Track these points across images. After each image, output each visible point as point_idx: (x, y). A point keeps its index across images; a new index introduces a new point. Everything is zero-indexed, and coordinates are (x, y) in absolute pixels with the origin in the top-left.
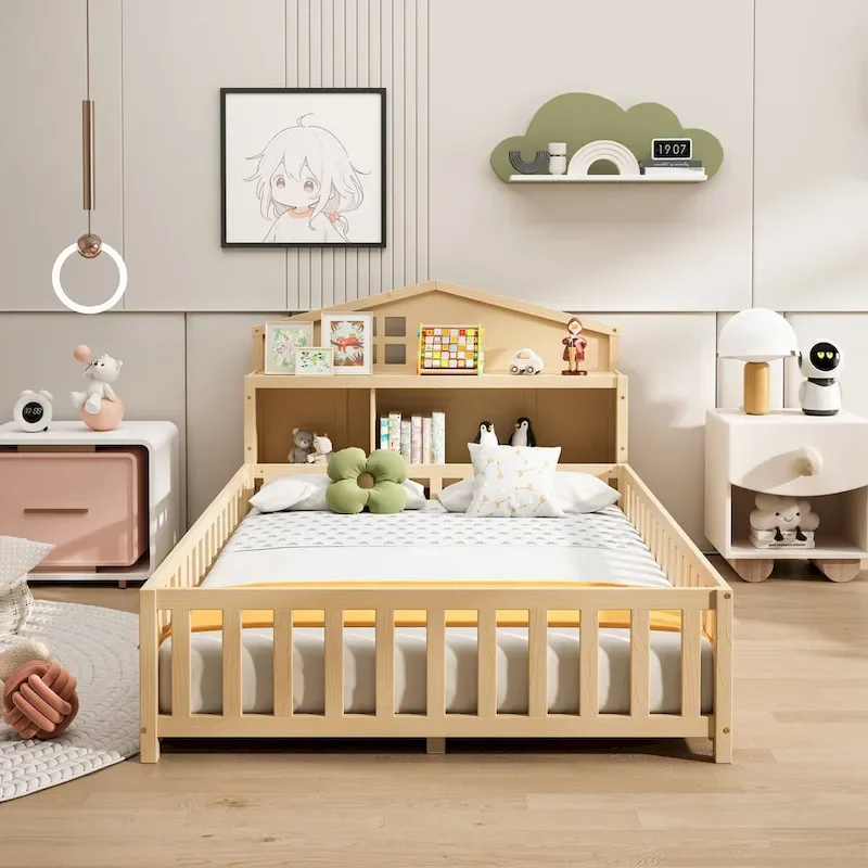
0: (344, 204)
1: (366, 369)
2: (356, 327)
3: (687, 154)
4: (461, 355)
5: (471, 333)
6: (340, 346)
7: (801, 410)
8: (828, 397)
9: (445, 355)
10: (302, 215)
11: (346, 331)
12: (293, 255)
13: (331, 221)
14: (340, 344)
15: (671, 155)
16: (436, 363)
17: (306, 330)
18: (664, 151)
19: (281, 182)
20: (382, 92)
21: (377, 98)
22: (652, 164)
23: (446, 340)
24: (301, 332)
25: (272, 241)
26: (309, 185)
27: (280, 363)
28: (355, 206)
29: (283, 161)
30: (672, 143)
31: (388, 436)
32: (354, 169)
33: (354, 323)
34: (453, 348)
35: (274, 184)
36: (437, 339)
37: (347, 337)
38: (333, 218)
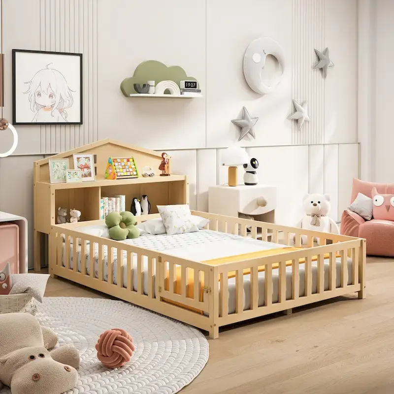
0: (66, 105)
1: (93, 178)
2: (87, 159)
3: (195, 87)
4: (131, 170)
5: (131, 160)
6: (81, 168)
7: (244, 184)
8: (255, 178)
9: (125, 170)
10: (48, 110)
11: (83, 162)
12: (43, 128)
13: (60, 113)
14: (82, 168)
15: (190, 87)
16: (122, 174)
17: (66, 162)
18: (188, 86)
19: (39, 94)
20: (81, 55)
21: (79, 58)
22: (184, 90)
23: (123, 164)
24: (63, 163)
25: (36, 122)
26: (51, 96)
27: (56, 178)
28: (70, 106)
29: (40, 85)
30: (191, 82)
31: (103, 207)
32: (69, 89)
33: (86, 158)
34: (127, 167)
35: (36, 95)
36: (119, 164)
37: (84, 164)
38: (61, 111)
